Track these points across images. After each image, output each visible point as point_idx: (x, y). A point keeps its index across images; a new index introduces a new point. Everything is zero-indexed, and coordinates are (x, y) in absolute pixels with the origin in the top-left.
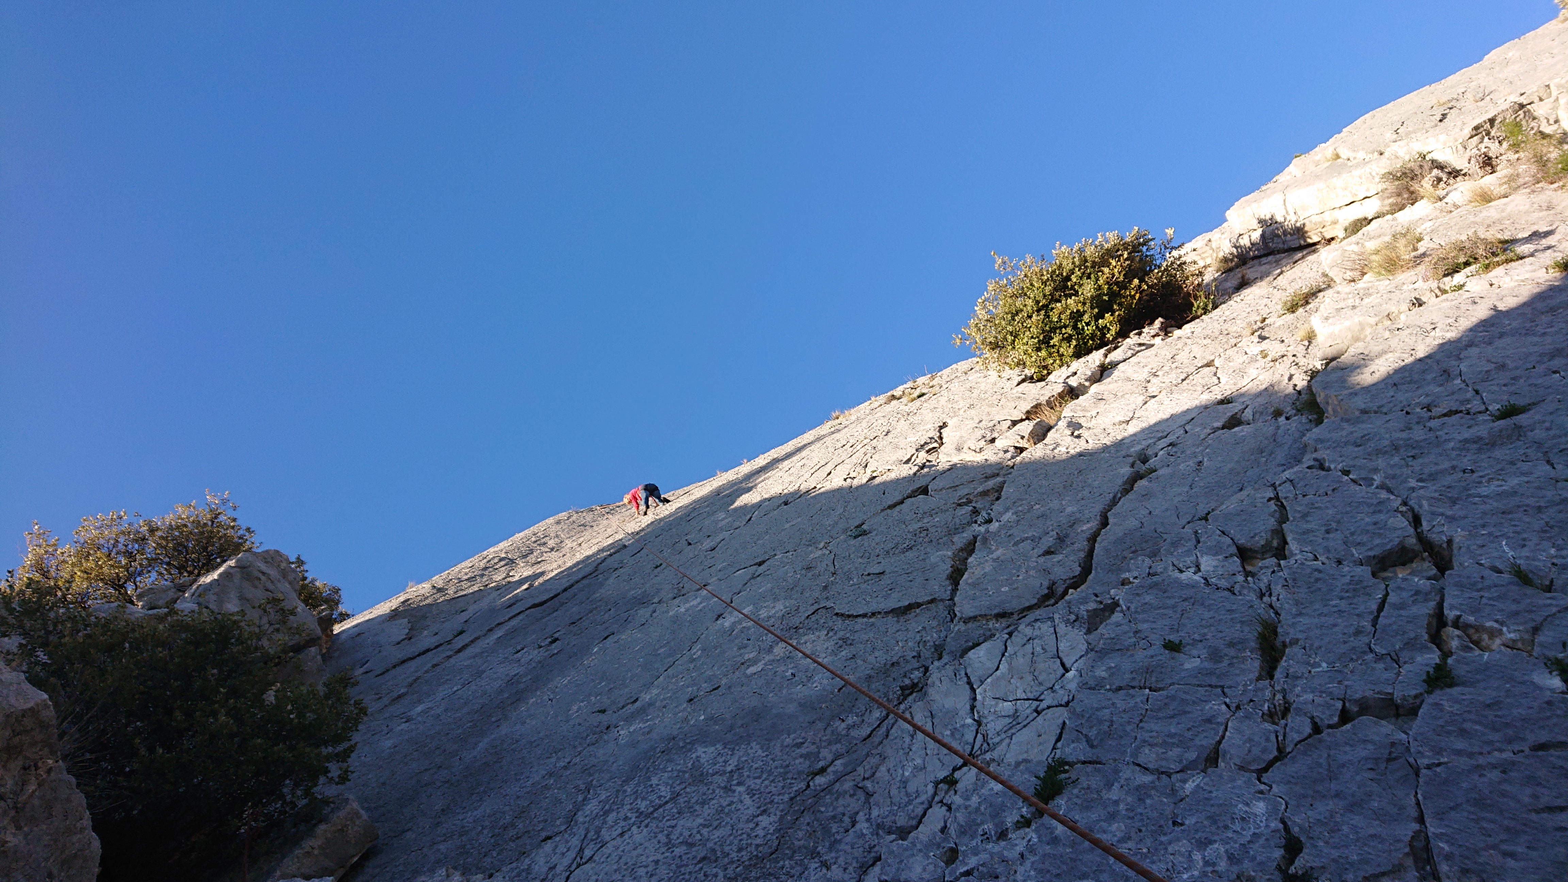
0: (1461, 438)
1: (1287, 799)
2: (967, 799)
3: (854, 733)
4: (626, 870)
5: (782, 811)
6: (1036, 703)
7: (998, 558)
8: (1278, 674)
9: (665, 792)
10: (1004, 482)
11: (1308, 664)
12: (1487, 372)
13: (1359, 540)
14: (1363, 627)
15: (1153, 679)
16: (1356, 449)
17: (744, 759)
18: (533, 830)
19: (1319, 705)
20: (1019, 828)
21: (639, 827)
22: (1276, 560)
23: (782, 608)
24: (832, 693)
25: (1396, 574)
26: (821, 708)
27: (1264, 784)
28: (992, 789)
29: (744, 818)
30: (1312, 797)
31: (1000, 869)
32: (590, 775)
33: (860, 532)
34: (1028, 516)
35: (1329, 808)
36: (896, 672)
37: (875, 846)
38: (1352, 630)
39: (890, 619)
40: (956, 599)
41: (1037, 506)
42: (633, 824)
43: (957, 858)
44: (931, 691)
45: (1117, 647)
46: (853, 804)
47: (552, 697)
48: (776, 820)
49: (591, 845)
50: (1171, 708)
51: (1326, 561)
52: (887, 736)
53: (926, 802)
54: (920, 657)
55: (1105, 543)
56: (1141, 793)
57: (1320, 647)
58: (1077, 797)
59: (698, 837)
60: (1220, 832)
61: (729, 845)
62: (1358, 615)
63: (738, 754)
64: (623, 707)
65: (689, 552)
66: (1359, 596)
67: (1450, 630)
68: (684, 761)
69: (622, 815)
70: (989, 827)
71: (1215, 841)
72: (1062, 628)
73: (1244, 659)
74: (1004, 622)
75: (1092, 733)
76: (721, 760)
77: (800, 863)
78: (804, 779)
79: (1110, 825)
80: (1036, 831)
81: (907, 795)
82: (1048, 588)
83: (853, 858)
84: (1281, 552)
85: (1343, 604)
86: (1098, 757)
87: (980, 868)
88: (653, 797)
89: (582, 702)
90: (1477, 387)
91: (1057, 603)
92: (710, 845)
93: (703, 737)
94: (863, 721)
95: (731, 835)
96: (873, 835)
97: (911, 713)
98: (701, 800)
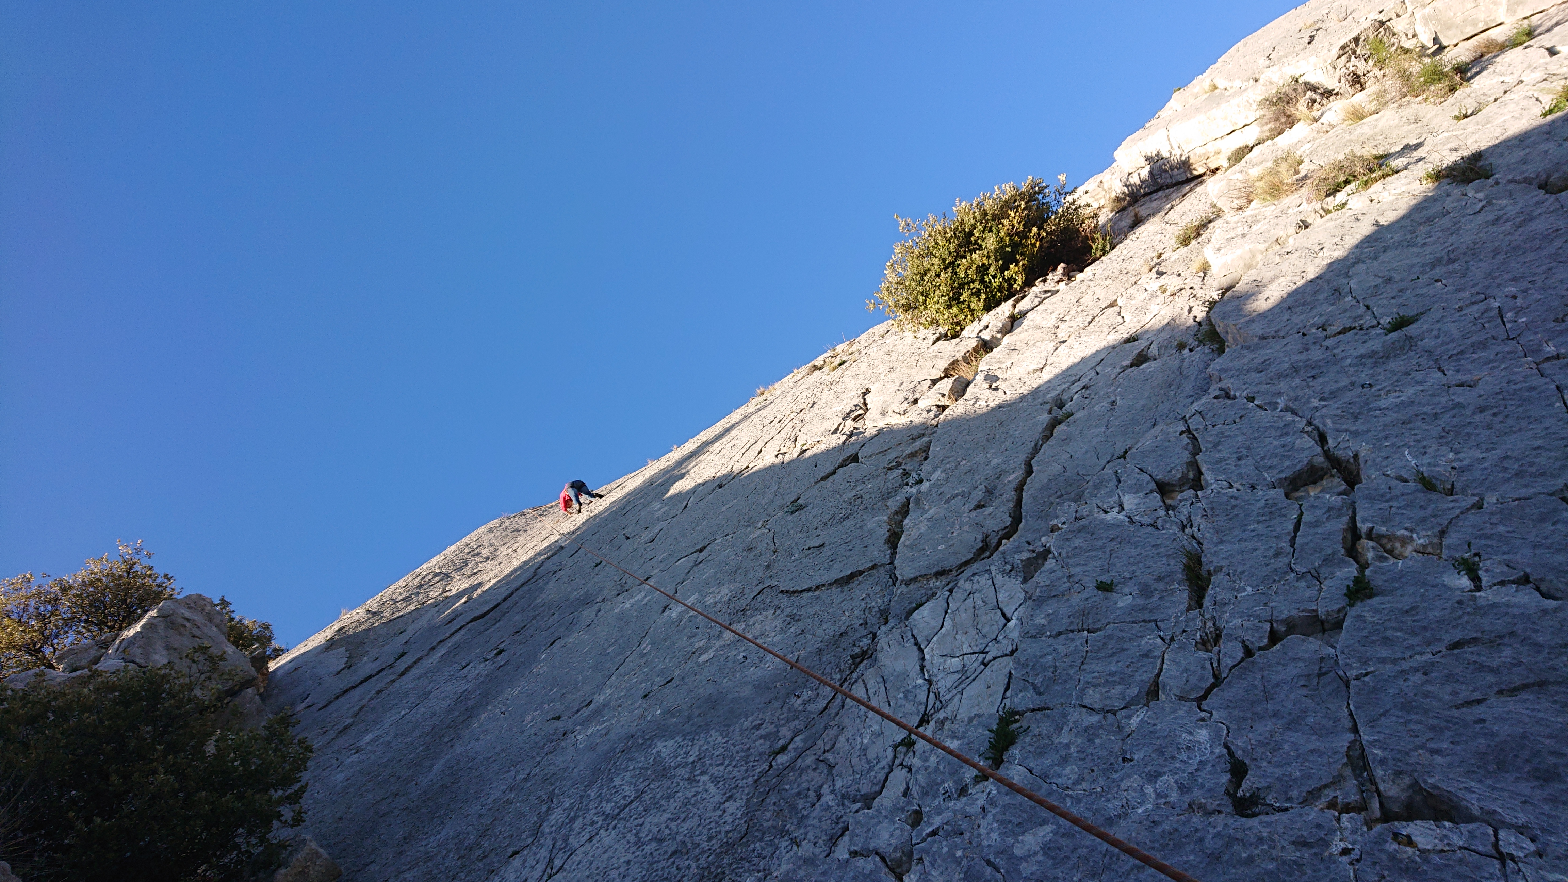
0: (1356, 354)
1: (1228, 724)
2: (926, 760)
3: (811, 707)
4: (597, 874)
5: (748, 794)
6: (982, 656)
7: (932, 518)
8: (1207, 602)
9: (629, 791)
10: (930, 442)
11: (1234, 589)
12: (1375, 286)
13: (1269, 464)
14: (1282, 548)
15: (1090, 621)
16: (1258, 375)
17: (704, 748)
18: (500, 847)
19: (1248, 629)
20: (978, 782)
21: (607, 830)
22: (1193, 492)
23: (727, 591)
25: (1308, 493)
26: (775, 687)
27: (1205, 711)
29: (711, 807)
30: (1252, 719)
31: (964, 825)
32: (552, 785)
33: (797, 507)
34: (956, 472)
35: (1268, 728)
36: (845, 642)
37: (842, 817)
38: (1272, 552)
39: (835, 590)
40: (896, 562)
41: (964, 462)
42: (601, 828)
43: (922, 819)
44: (880, 656)
45: (1053, 594)
46: (816, 778)
47: (504, 710)
48: (743, 804)
49: (561, 854)
50: (1110, 647)
51: (1240, 487)
52: (843, 706)
53: (887, 767)
54: (867, 624)
55: (1032, 491)
56: (1090, 734)
57: (1243, 572)
58: (1030, 745)
59: (667, 831)
60: (1168, 764)
61: (699, 835)
62: (1275, 537)
63: (698, 743)
64: (578, 711)
65: (628, 546)
66: (1276, 518)
67: (1364, 542)
68: (646, 757)
69: (588, 820)
70: (949, 785)
71: (1165, 773)
72: (999, 579)
73: (1173, 591)
74: (944, 580)
75: (1038, 681)
76: (682, 752)
77: (771, 843)
78: (766, 760)
79: (1064, 768)
80: (994, 783)
81: (868, 762)
82: (982, 541)
83: (822, 832)
84: (1197, 484)
86: (1046, 703)
87: (945, 826)
88: (617, 798)
89: (536, 711)
90: (1367, 303)
91: (991, 555)
92: (680, 838)
93: (662, 731)
94: (818, 695)
95: (699, 825)
96: (838, 806)
97: (863, 680)
98: (666, 795)
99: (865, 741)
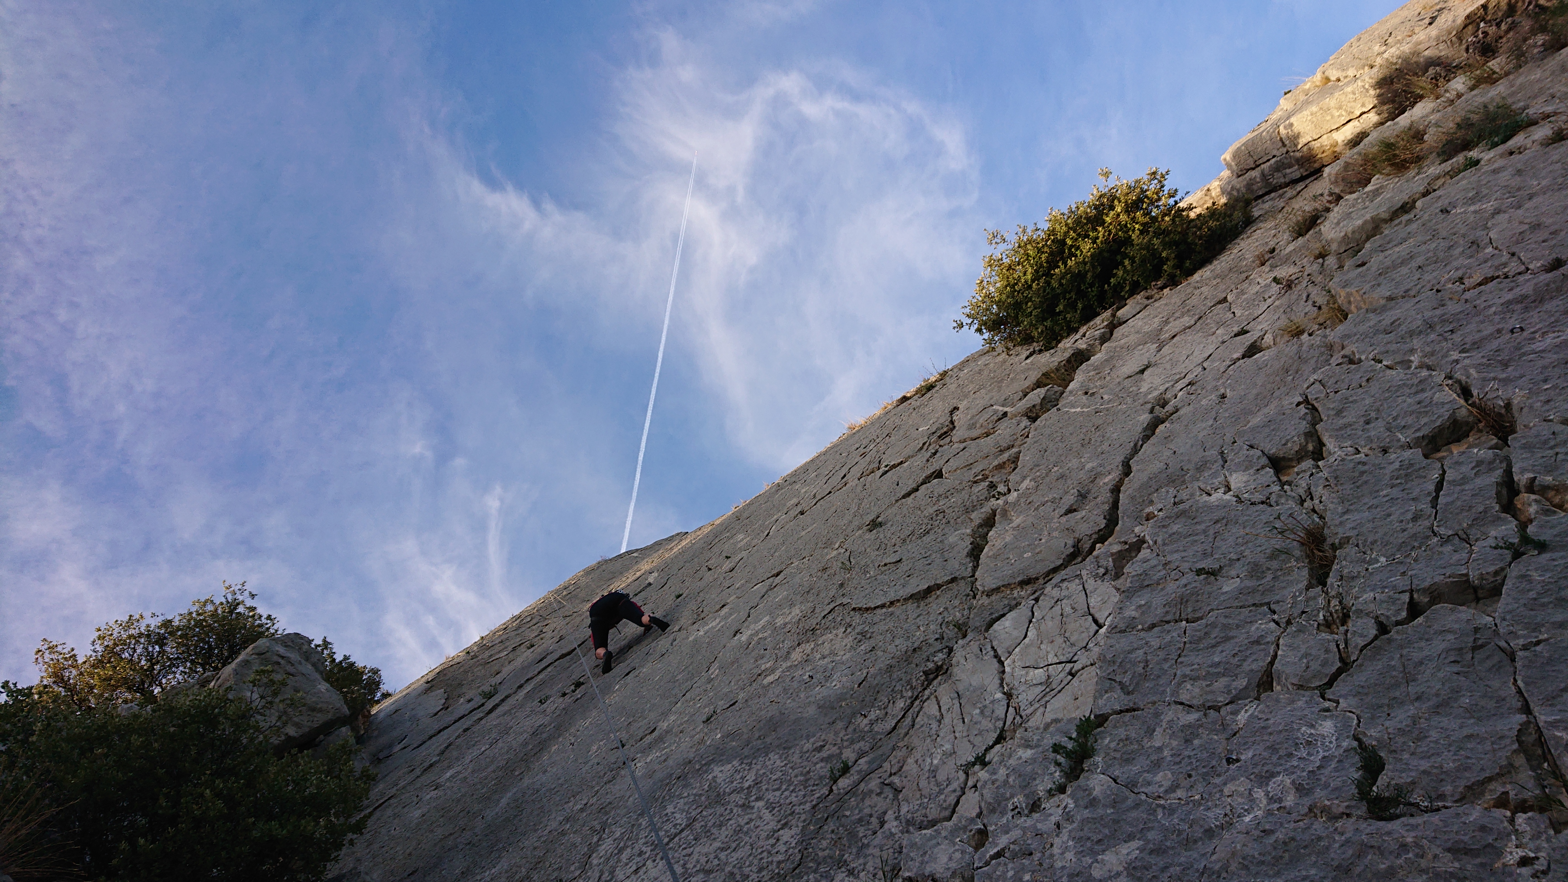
0: (1502, 301)
1: (1358, 712)
3: (878, 728)
5: (804, 821)
6: (1069, 666)
7: (1018, 526)
8: (1331, 579)
9: (680, 819)
10: (1020, 452)
11: (1364, 561)
12: (1521, 233)
13: (1403, 424)
14: (1421, 511)
15: (1190, 610)
16: (1387, 336)
17: (761, 772)
19: (1382, 602)
20: (1053, 795)
21: (654, 861)
22: (1312, 462)
23: (798, 612)
24: (852, 689)
25: (1452, 453)
26: (841, 706)
27: (1329, 700)
28: (1020, 758)
29: (764, 835)
30: (1388, 705)
31: (1034, 845)
32: (606, 814)
33: (875, 525)
34: (1048, 479)
35: (1410, 713)
36: (917, 658)
38: (1409, 516)
39: (911, 606)
40: (977, 574)
41: (1056, 469)
43: (987, 840)
44: (955, 670)
45: (1146, 583)
46: (880, 803)
47: (573, 741)
48: (798, 832)
50: (1213, 636)
51: (1369, 452)
52: (913, 726)
53: (959, 789)
54: (943, 638)
55: (1130, 491)
56: (1189, 734)
57: (1376, 541)
58: (1115, 751)
59: (716, 862)
60: (1283, 762)
61: (749, 866)
62: (1414, 500)
63: (756, 767)
64: (641, 739)
65: (709, 576)
66: (1412, 480)
67: (1525, 496)
68: (701, 783)
69: (636, 851)
70: (1019, 800)
71: (1279, 773)
72: (1091, 584)
73: (1291, 570)
74: (1030, 589)
75: (1126, 679)
76: (738, 777)
78: (827, 784)
79: (1155, 775)
80: (1072, 796)
81: (938, 784)
82: (1074, 547)
84: (1317, 454)
85: (1395, 493)
86: (1135, 703)
87: (1012, 846)
88: (669, 826)
89: (601, 741)
90: (1513, 250)
91: (1084, 559)
92: (728, 869)
93: (719, 755)
94: (887, 713)
95: (750, 855)
96: (903, 833)
97: (936, 697)
98: (718, 823)
99: (935, 762)
